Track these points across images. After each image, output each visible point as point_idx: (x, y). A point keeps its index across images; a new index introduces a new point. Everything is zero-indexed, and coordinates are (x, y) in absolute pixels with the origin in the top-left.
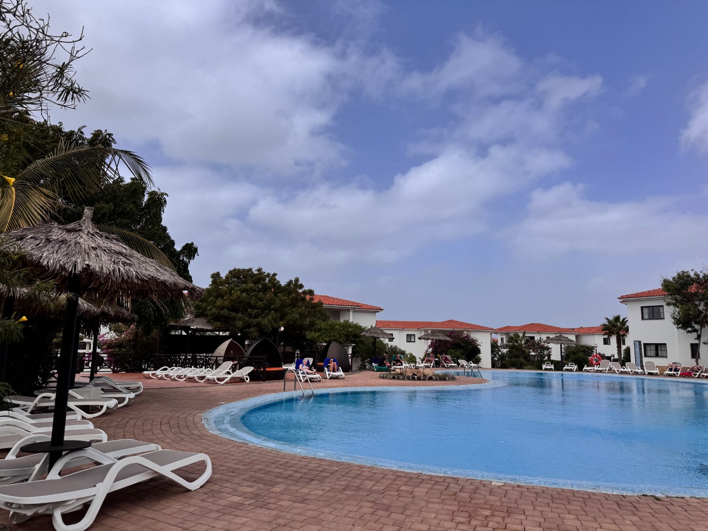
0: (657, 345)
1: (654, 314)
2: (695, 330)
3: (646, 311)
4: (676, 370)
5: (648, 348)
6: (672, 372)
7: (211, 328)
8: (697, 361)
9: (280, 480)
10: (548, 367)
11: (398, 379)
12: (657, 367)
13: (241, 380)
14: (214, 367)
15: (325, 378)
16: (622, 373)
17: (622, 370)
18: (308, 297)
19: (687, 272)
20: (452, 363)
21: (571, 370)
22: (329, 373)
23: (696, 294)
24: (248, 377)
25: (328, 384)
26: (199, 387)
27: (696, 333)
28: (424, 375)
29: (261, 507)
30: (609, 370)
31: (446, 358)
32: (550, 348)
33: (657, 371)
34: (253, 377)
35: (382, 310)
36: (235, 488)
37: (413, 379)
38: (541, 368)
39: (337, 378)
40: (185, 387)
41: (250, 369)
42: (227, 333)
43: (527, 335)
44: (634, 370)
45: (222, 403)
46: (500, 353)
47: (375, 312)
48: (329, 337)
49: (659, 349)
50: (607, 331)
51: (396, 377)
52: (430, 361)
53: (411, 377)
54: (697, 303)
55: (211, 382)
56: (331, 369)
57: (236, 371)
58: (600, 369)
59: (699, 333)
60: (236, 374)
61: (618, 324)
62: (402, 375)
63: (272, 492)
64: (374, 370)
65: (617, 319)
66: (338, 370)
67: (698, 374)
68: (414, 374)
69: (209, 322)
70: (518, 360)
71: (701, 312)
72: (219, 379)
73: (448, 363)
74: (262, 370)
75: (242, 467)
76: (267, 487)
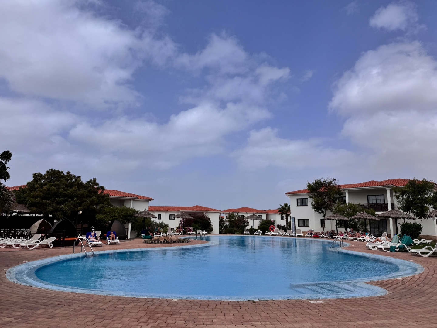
0: (304, 220)
1: (303, 203)
2: (323, 212)
3: (299, 201)
4: (311, 234)
5: (300, 222)
6: (309, 235)
7: (29, 211)
8: (323, 229)
9: (44, 307)
10: (247, 233)
11: (155, 243)
12: (302, 232)
13: (47, 246)
14: (28, 238)
15: (106, 244)
16: (285, 236)
17: (285, 234)
18: (100, 191)
19: (320, 180)
20: (192, 232)
21: (258, 234)
22: (109, 241)
23: (324, 192)
24: (52, 245)
25: (109, 248)
26: (14, 251)
27: (323, 213)
28: (171, 240)
29: (23, 323)
30: (278, 234)
31: (189, 229)
32: (248, 222)
33: (302, 234)
34: (56, 244)
35: (153, 199)
36: (10, 313)
37: (164, 242)
38: (242, 234)
39: (115, 244)
40: (4, 252)
41: (54, 239)
42: (41, 215)
43: (239, 214)
44: (290, 234)
45: (26, 261)
46: (224, 225)
47: (148, 201)
48: (112, 217)
49: (304, 222)
50: (281, 212)
51: (153, 242)
52: (179, 231)
53: (162, 242)
54: (324, 197)
55: (23, 247)
56: (111, 238)
57: (44, 240)
58: (274, 233)
59: (325, 213)
60: (42, 243)
61: (287, 208)
62: (158, 240)
63: (35, 314)
64: (142, 238)
65: (286, 205)
66: (116, 238)
67: (322, 236)
68: (165, 240)
69: (28, 208)
70: (233, 229)
71: (325, 202)
72: (30, 246)
73: (191, 232)
74: (62, 239)
75: (22, 301)
76: (32, 311)
